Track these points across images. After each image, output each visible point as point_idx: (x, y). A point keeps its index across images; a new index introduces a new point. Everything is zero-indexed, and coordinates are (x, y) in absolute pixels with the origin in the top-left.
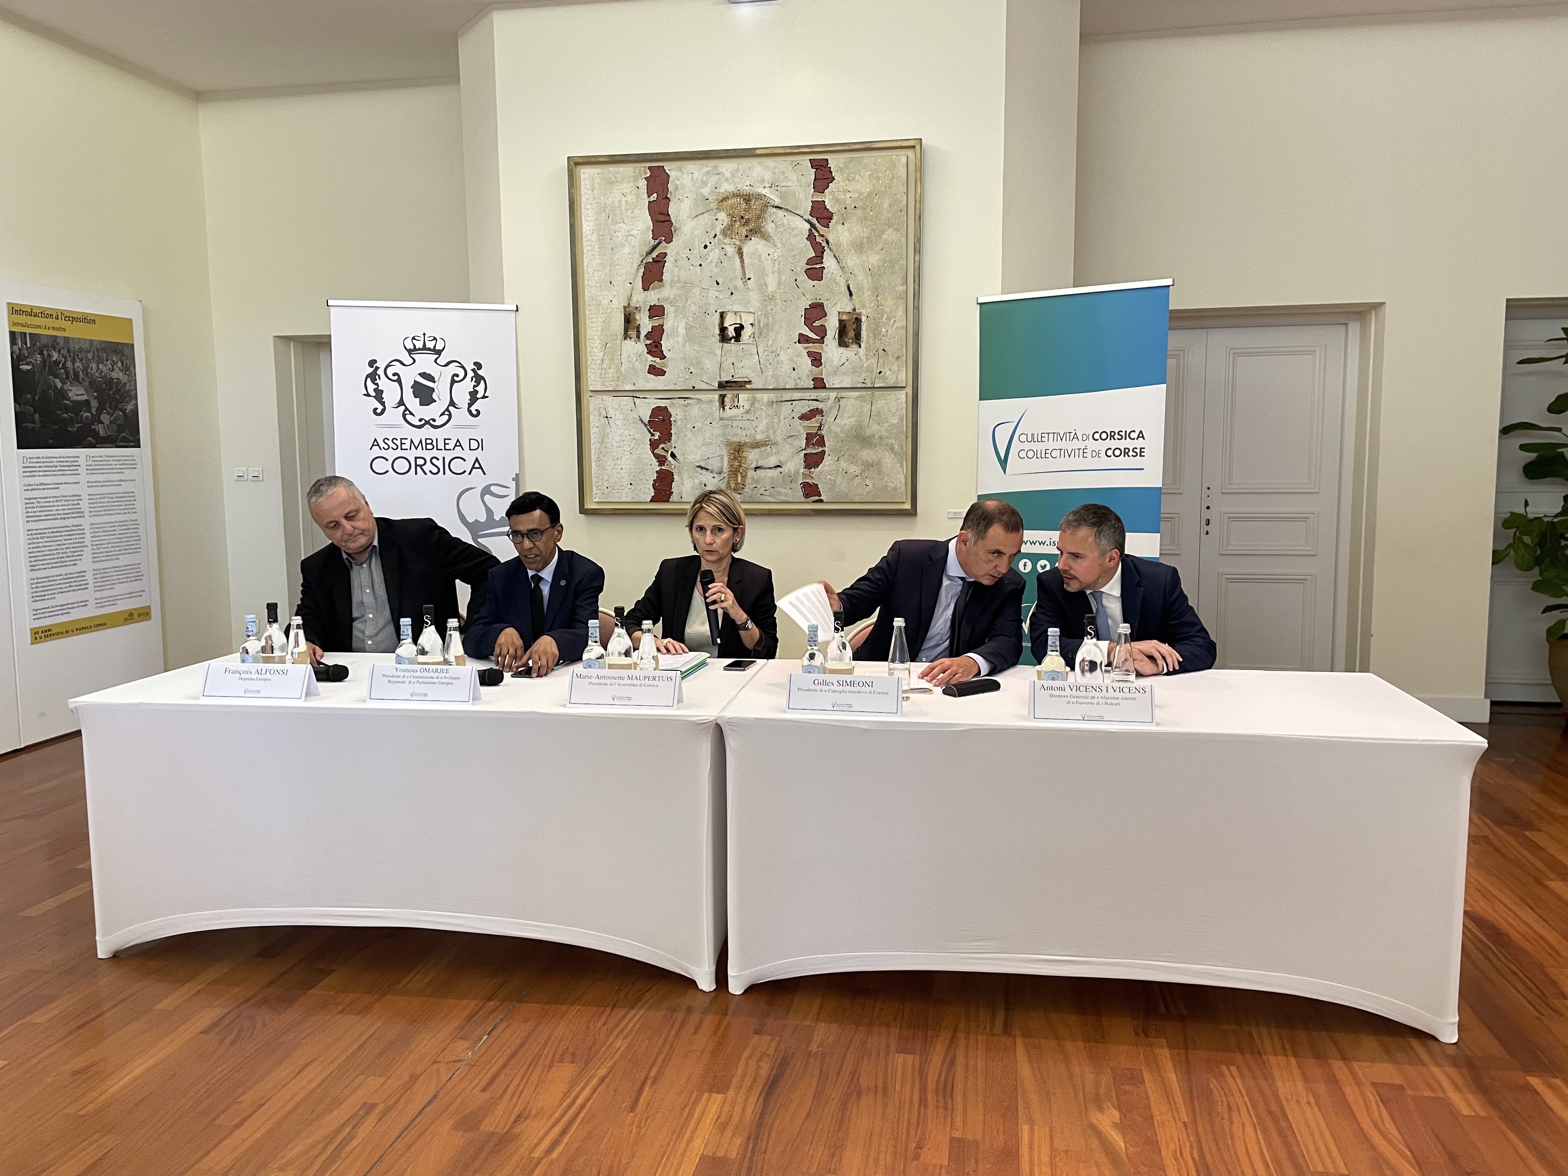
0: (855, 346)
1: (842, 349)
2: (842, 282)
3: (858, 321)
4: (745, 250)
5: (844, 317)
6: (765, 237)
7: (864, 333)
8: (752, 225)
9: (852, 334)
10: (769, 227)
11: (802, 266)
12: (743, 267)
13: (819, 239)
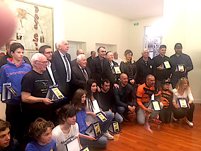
0: (43, 43)
1: (41, 43)
2: (41, 30)
3: (44, 38)
4: (22, 21)
5: (41, 37)
6: (26, 19)
7: (45, 40)
8: (23, 16)
9: (43, 40)
10: (27, 17)
11: (33, 26)
12: (22, 24)
13: (36, 22)
